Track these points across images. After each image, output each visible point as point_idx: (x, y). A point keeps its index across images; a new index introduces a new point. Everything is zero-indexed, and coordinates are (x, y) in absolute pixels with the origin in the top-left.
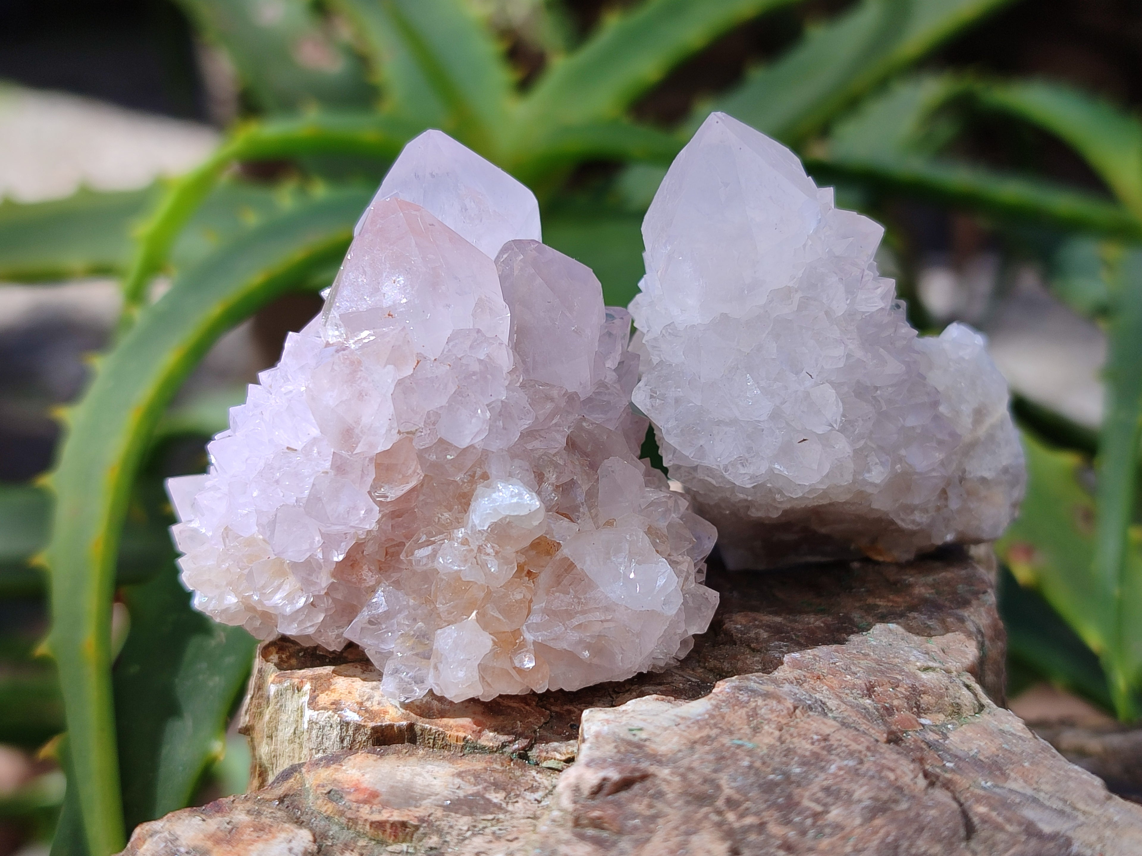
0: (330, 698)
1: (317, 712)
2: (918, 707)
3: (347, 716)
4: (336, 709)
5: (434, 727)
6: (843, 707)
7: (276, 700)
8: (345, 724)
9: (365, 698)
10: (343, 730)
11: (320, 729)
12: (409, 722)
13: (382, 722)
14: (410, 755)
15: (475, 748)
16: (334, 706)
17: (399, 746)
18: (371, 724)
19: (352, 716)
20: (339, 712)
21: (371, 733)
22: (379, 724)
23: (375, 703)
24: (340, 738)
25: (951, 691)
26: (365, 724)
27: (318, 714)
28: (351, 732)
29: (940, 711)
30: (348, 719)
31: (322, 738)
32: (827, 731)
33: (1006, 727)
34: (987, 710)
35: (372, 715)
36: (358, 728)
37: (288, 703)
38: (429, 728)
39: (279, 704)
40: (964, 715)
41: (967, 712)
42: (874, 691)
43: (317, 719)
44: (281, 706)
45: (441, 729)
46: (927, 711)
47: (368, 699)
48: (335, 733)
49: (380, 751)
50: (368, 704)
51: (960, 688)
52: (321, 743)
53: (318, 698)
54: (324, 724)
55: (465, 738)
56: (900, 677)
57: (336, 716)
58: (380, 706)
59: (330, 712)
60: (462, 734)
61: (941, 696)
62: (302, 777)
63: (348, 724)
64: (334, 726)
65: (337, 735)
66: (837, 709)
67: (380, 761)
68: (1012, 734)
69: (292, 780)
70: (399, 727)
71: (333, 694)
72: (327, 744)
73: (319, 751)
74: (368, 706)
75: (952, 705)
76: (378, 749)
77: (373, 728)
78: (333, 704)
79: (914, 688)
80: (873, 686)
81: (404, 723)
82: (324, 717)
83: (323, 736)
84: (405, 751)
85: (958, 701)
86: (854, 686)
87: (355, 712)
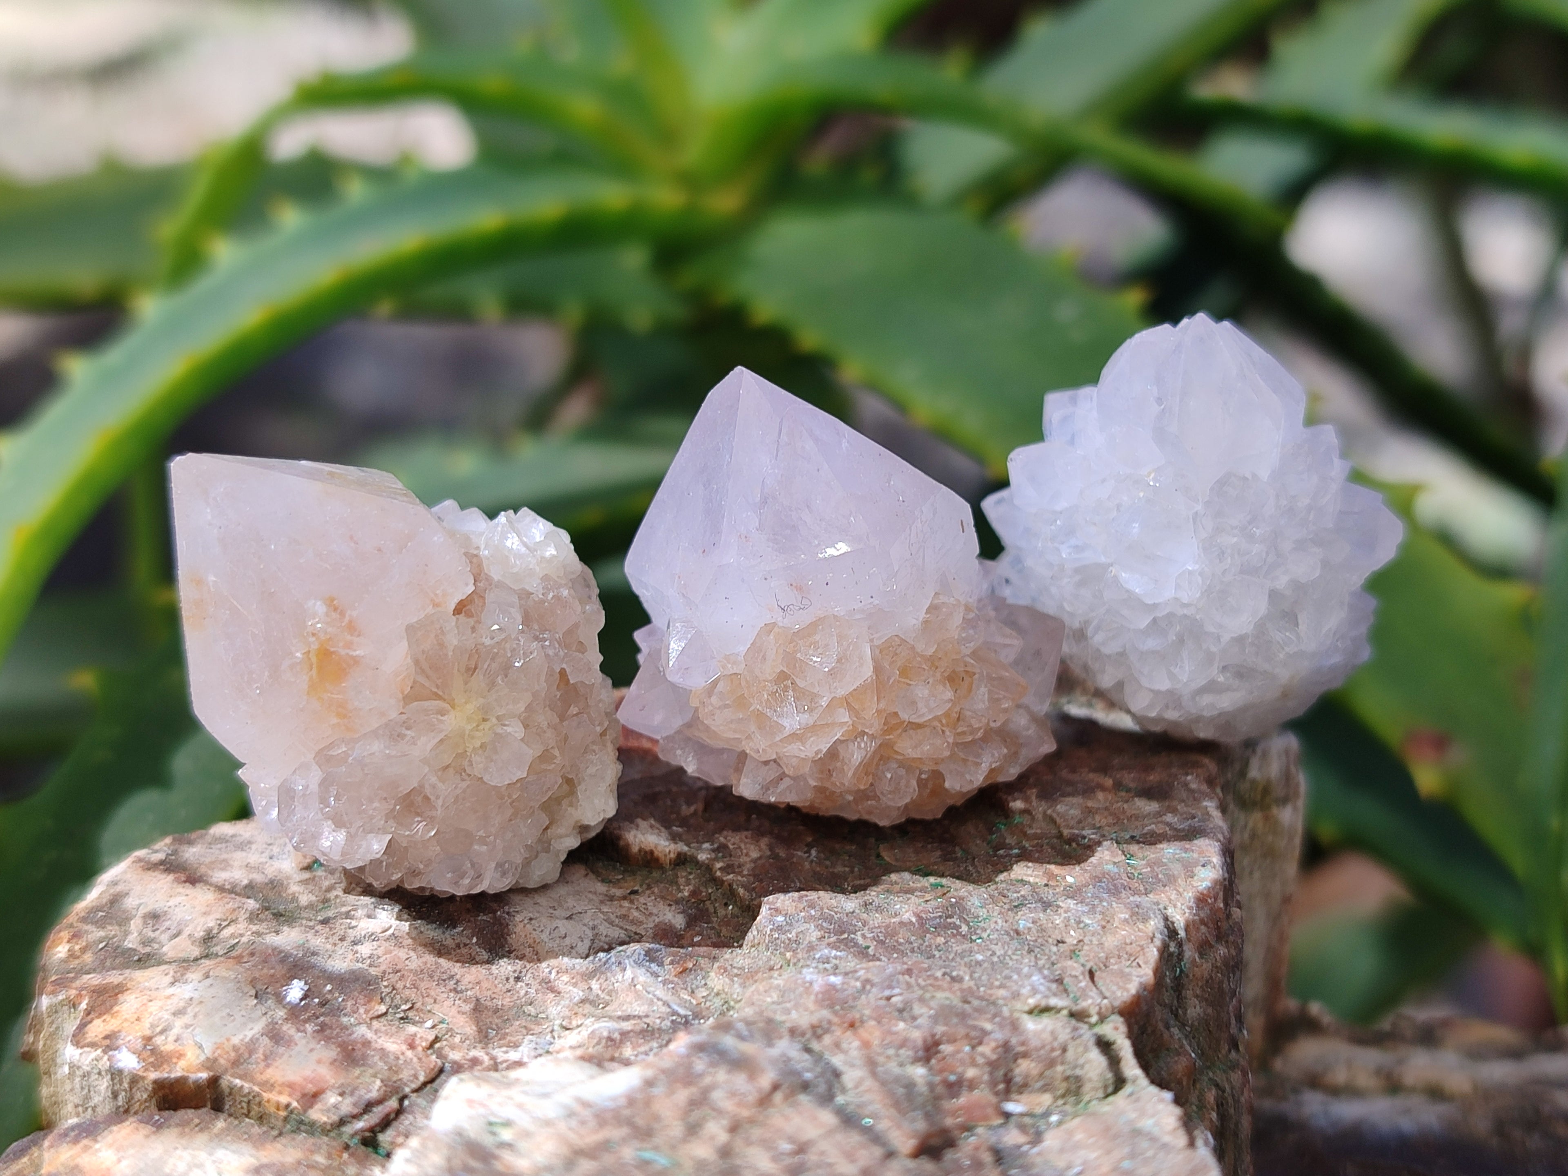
0: (106, 1027)
1: (80, 1051)
2: (1008, 1080)
3: (120, 1061)
4: (108, 1046)
5: (246, 1085)
6: (869, 1083)
7: (50, 1020)
8: (116, 1074)
9: (158, 1029)
10: (115, 1081)
11: (84, 1076)
12: (211, 1074)
13: (170, 1072)
14: (201, 1130)
15: (301, 1122)
16: (108, 1042)
17: (190, 1113)
18: (153, 1075)
19: (127, 1061)
20: (111, 1053)
21: (154, 1088)
22: (166, 1075)
23: (171, 1039)
24: (112, 1093)
25: (1070, 1054)
26: (145, 1074)
27: (81, 1054)
28: (126, 1085)
29: (1046, 1088)
30: (121, 1065)
31: (89, 1091)
32: (810, 1132)
33: (1147, 1124)
34: (1127, 1089)
35: (158, 1058)
36: (135, 1080)
37: (66, 1025)
38: (239, 1085)
39: (54, 1026)
40: (1086, 1098)
41: (1090, 1091)
42: (938, 1052)
43: (79, 1061)
44: (57, 1028)
45: (256, 1089)
46: (1024, 1087)
47: (162, 1032)
48: (104, 1085)
49: (158, 1120)
50: (159, 1040)
51: (1086, 1050)
52: (87, 1098)
53: (90, 1026)
54: (88, 1069)
55: (288, 1106)
56: (988, 1026)
57: (106, 1057)
58: (177, 1044)
59: (99, 1051)
60: (284, 1099)
61: (1052, 1064)
62: (40, 1156)
63: (120, 1072)
64: (103, 1073)
65: (107, 1087)
66: (856, 1087)
67: (153, 1137)
68: (1153, 1139)
69: (25, 1160)
70: (195, 1082)
71: (113, 1021)
72: (96, 1099)
73: (87, 1108)
74: (159, 1042)
75: (1067, 1079)
76: (157, 1117)
77: (155, 1082)
78: (106, 1037)
79: (1006, 1046)
80: (937, 1044)
81: (204, 1075)
82: (90, 1059)
83: (89, 1086)
84: (197, 1121)
85: (1078, 1072)
86: (904, 1043)
87: (134, 1053)
